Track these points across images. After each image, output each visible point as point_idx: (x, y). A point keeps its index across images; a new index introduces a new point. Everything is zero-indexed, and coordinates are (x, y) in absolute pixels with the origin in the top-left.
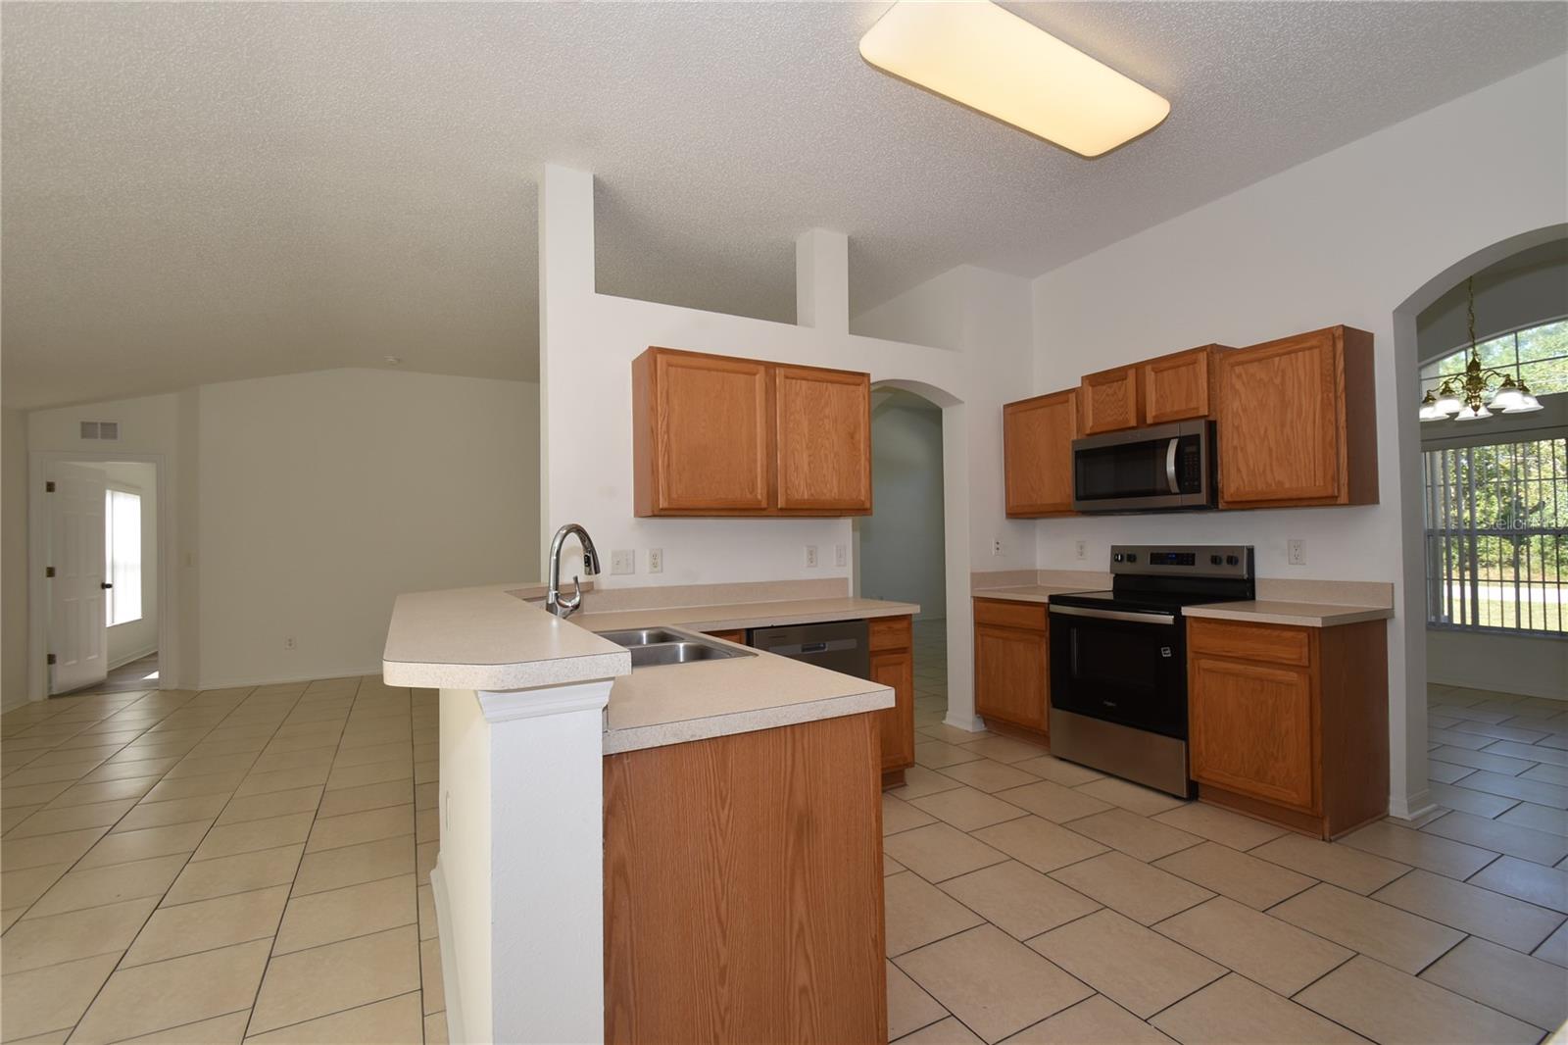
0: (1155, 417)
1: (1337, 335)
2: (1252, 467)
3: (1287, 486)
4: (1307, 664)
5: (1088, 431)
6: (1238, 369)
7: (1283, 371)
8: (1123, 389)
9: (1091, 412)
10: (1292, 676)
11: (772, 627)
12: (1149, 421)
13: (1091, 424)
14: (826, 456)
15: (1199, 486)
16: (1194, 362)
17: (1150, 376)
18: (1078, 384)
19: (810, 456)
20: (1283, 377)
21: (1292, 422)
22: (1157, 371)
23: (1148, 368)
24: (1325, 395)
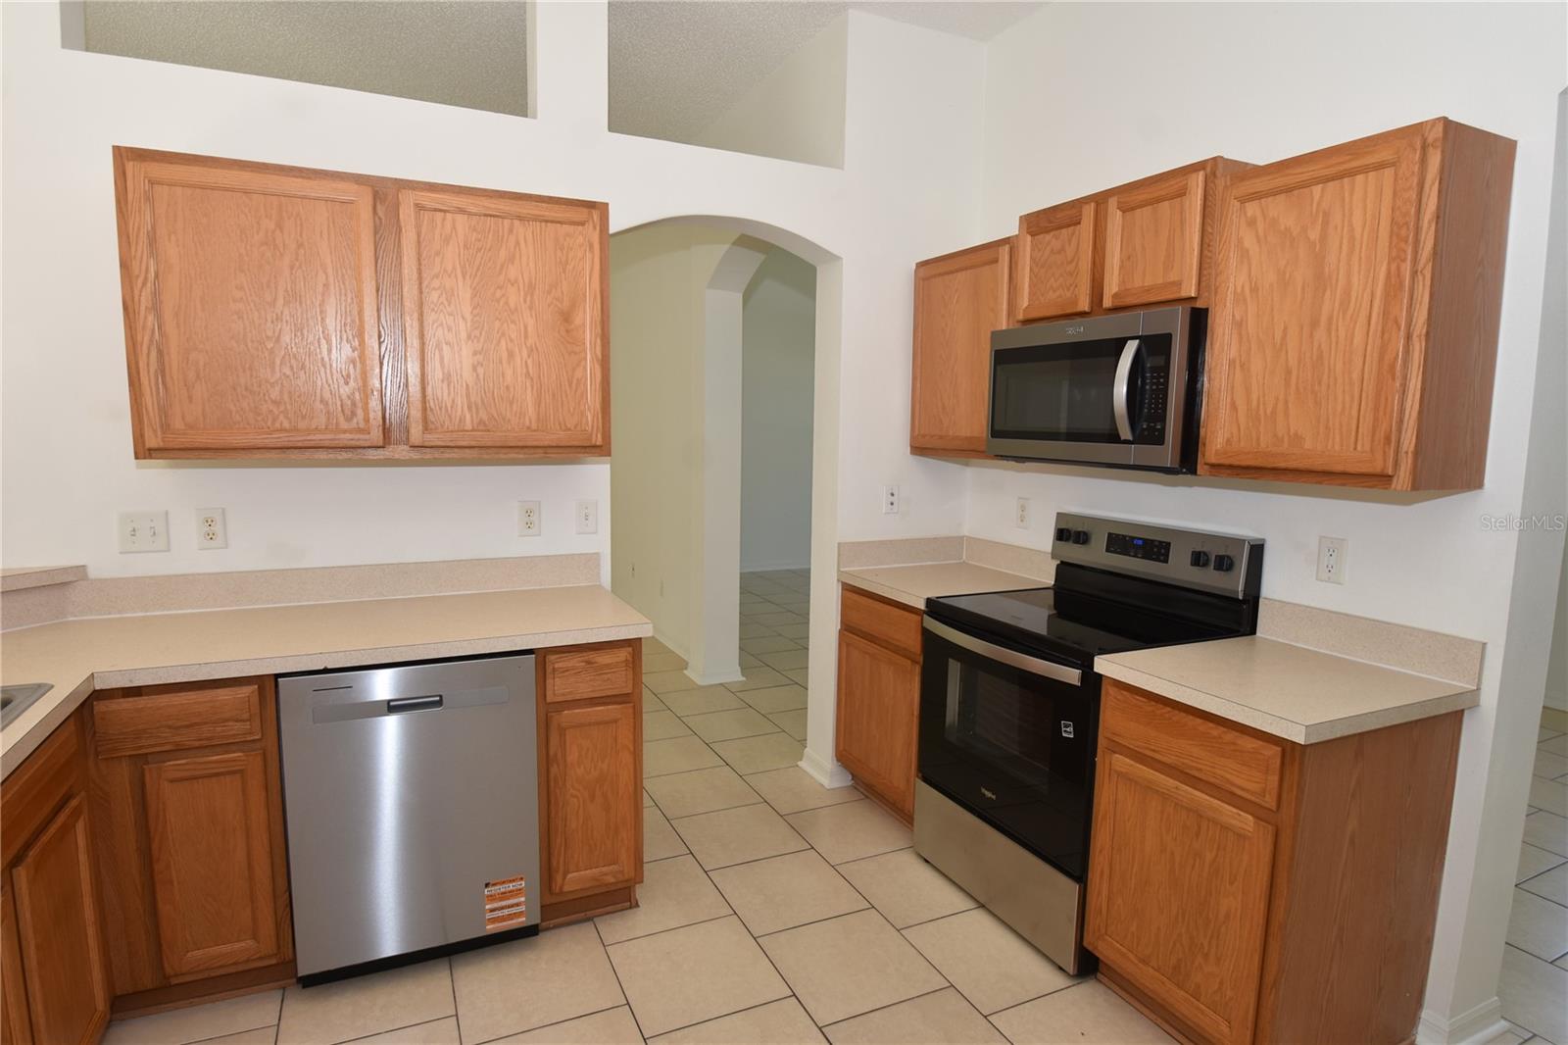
0: (1115, 296)
1: (1430, 140)
2: (1255, 403)
3: (1308, 445)
4: (1273, 805)
5: (1021, 317)
6: (1252, 209)
7: (1326, 215)
8: (1074, 241)
9: (1027, 280)
10: (1246, 822)
12: (1107, 303)
13: (1026, 304)
14: (510, 353)
15: (1163, 431)
16: (1182, 193)
17: (1115, 219)
18: (1012, 229)
20: (1326, 224)
21: (1330, 319)
22: (1126, 209)
23: (1113, 202)
24: (1393, 267)
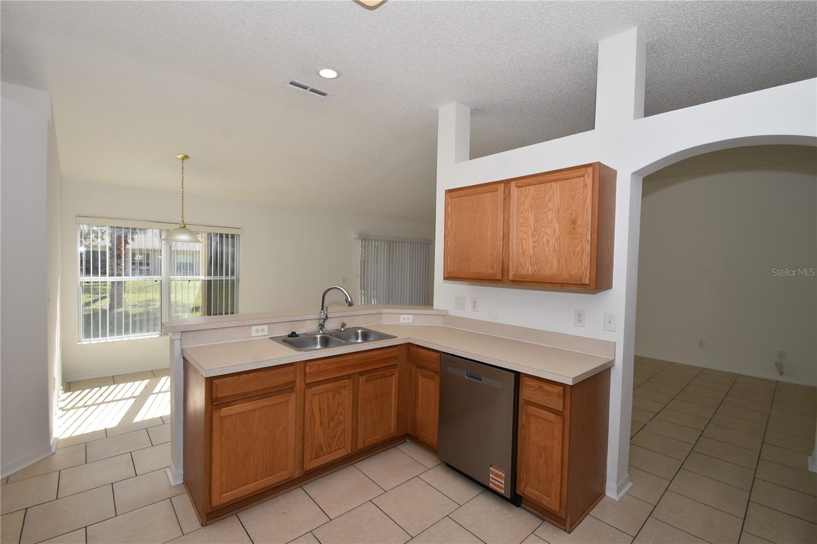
11: (453, 355)
14: (548, 241)
19: (534, 242)
